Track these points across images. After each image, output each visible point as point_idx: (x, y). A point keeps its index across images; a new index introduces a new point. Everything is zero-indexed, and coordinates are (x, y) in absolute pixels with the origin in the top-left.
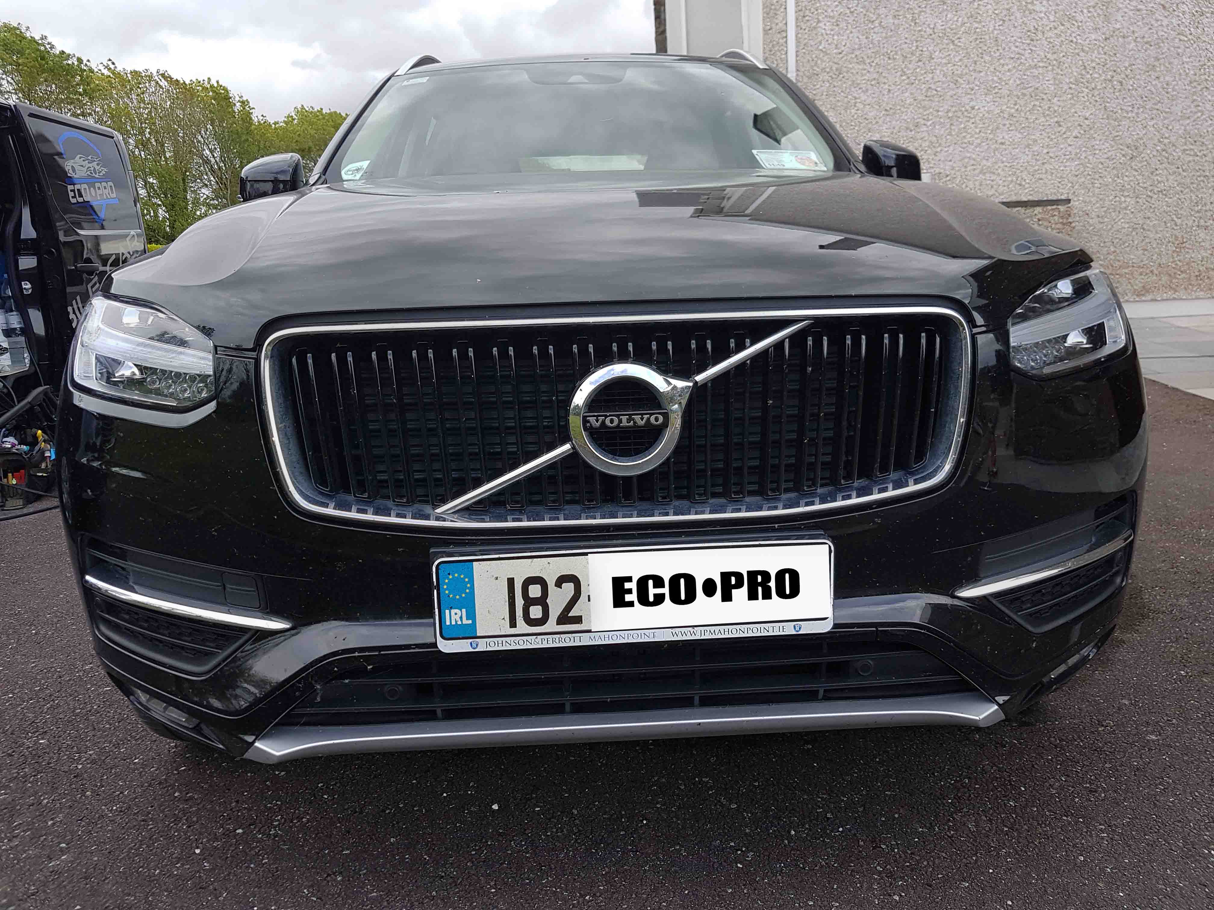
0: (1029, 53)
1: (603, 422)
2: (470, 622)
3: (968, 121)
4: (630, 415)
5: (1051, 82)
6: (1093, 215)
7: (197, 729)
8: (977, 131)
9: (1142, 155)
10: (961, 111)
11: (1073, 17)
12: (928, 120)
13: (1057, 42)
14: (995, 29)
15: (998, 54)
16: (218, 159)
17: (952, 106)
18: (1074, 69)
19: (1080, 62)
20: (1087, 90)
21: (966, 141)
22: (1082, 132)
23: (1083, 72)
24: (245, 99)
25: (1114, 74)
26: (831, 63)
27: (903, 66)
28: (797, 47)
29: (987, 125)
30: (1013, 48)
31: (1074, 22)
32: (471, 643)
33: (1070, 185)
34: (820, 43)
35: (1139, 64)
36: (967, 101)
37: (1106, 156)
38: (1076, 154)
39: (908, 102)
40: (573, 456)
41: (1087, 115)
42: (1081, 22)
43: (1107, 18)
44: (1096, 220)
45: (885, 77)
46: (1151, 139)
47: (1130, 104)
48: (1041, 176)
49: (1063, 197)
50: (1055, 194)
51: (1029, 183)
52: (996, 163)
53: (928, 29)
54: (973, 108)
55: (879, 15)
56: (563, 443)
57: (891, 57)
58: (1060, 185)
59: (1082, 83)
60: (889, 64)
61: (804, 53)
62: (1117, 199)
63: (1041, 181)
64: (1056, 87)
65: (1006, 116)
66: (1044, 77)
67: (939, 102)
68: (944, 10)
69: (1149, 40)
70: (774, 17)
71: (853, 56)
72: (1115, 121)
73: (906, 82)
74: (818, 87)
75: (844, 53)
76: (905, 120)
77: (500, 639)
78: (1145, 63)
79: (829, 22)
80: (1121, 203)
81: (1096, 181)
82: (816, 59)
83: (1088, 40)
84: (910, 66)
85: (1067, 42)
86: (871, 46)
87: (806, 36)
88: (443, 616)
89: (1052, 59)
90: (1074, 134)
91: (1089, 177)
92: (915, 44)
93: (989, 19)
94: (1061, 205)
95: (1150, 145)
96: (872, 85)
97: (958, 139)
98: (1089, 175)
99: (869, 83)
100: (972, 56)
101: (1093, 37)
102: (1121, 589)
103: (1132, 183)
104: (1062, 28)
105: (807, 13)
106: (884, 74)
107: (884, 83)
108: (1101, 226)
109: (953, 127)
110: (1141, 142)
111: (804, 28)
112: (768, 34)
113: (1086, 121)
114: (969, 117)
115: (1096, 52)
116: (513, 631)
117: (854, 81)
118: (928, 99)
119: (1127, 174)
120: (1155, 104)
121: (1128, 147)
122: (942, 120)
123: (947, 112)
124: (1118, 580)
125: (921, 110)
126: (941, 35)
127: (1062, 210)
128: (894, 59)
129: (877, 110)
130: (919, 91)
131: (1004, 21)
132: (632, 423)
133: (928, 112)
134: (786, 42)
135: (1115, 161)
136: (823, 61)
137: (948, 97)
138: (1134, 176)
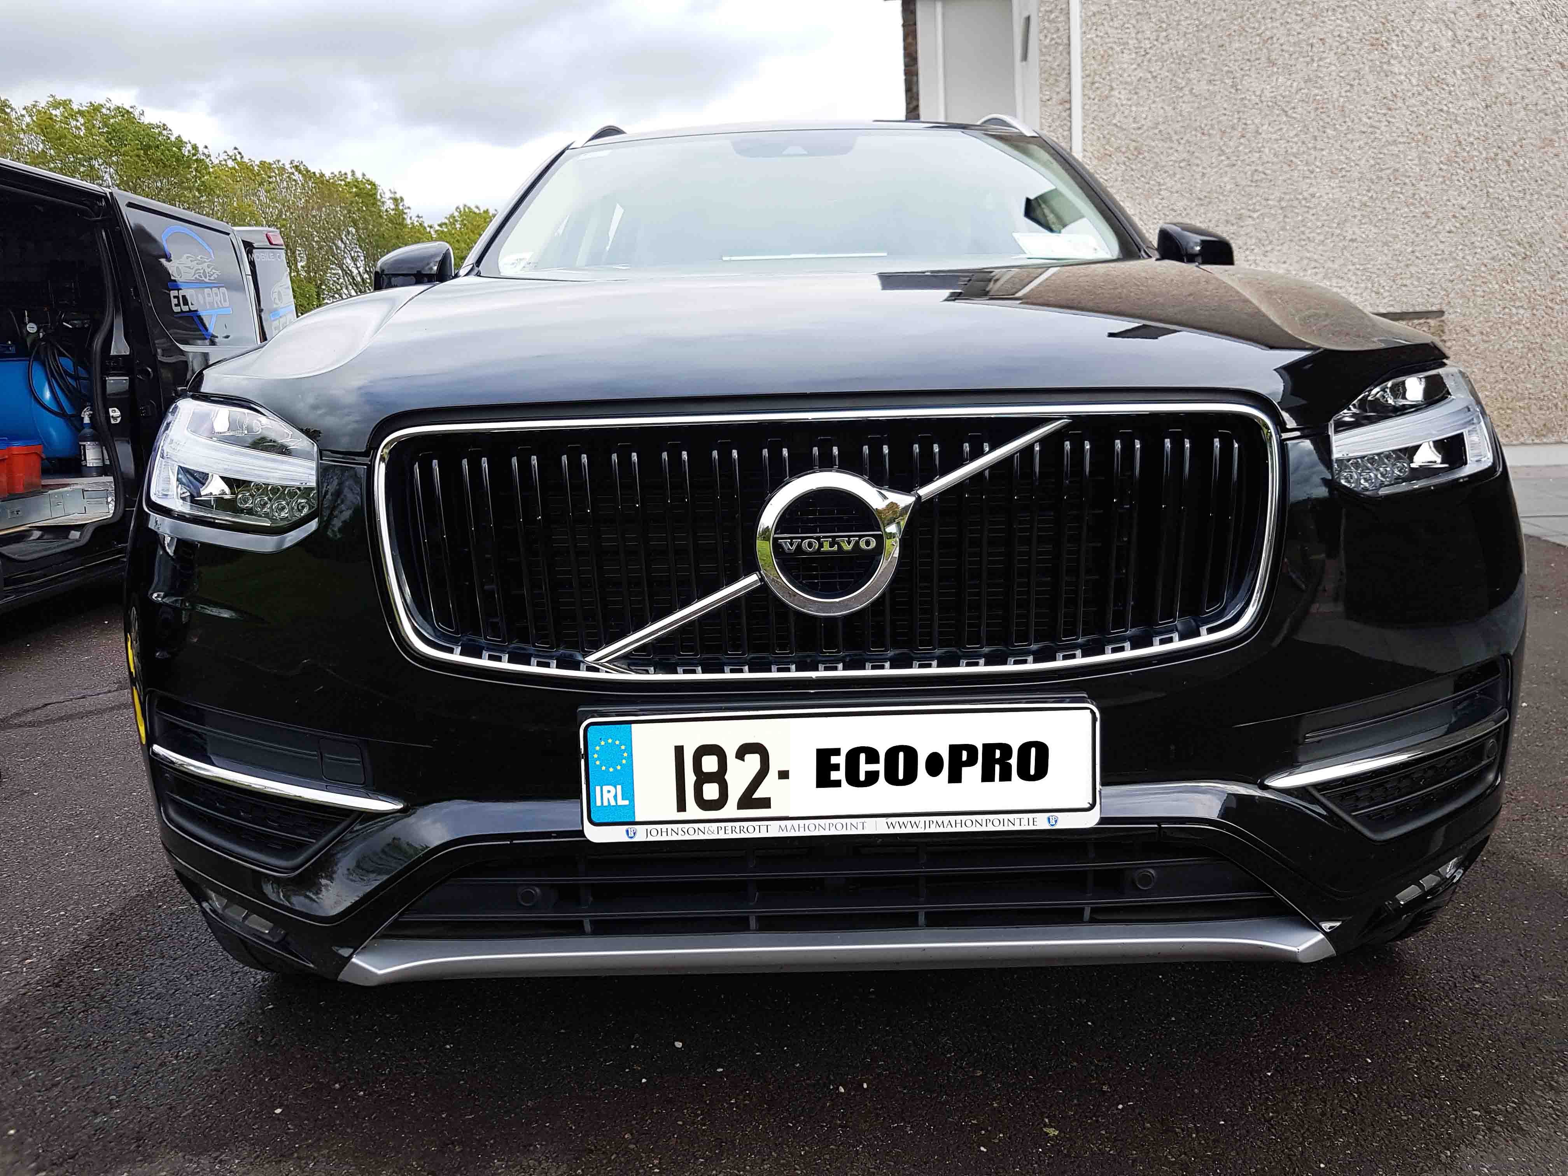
0: (1386, 126)
1: (799, 546)
2: (626, 802)
3: (1308, 212)
4: (834, 537)
5: (1416, 162)
6: (1475, 331)
7: (283, 944)
8: (1319, 224)
9: (1539, 254)
10: (1297, 199)
11: (1443, 79)
12: (1255, 211)
13: (1422, 111)
14: (1341, 96)
15: (1345, 127)
16: (361, 270)
17: (1285, 193)
18: (1446, 146)
19: (1454, 136)
20: (1463, 172)
21: (1303, 237)
22: (1458, 225)
23: (1458, 149)
24: (398, 196)
25: (1499, 151)
26: (1127, 141)
27: (1222, 143)
28: (1084, 120)
29: (1332, 217)
30: (1365, 120)
31: (1444, 86)
32: (627, 831)
33: (1443, 293)
34: (1114, 115)
35: (1531, 138)
36: (1305, 187)
37: (1489, 255)
38: (1451, 253)
39: (1228, 187)
40: (762, 591)
41: (1465, 203)
42: (1453, 86)
43: (1487, 80)
44: (1479, 337)
45: (1197, 158)
46: (1551, 233)
47: (1520, 189)
48: (1405, 282)
49: (1434, 309)
50: (1423, 304)
51: (1389, 291)
52: (1344, 265)
53: (1253, 97)
54: (1313, 196)
55: (1189, 80)
56: (747, 574)
57: (1206, 132)
58: (1430, 293)
59: (1456, 162)
60: (1202, 141)
61: (1093, 129)
62: (1507, 310)
63: (1404, 288)
64: (1422, 168)
65: (1357, 205)
66: (1406, 156)
67: (1269, 188)
68: (1273, 73)
69: (1544, 107)
70: (1053, 84)
71: (1156, 131)
72: (1502, 210)
73: (1225, 163)
74: (1111, 170)
75: (1145, 128)
76: (1225, 211)
77: (664, 827)
78: (1540, 138)
79: (1125, 89)
80: (1511, 316)
81: (1478, 288)
82: (1108, 136)
83: (1463, 109)
84: (1231, 143)
85: (1436, 110)
86: (1180, 118)
87: (1096, 108)
88: (592, 794)
89: (1416, 132)
90: (1447, 228)
91: (1468, 283)
92: (1236, 116)
93: (1332, 83)
94: (1431, 318)
95: (1549, 241)
96: (1181, 167)
97: (1294, 234)
98: (1468, 280)
99: (1177, 165)
100: (1311, 130)
101: (1470, 105)
102: (1494, 788)
103: (1526, 291)
104: (1429, 93)
105: (1097, 78)
106: (1196, 154)
107: (1198, 165)
108: (1486, 345)
109: (1287, 220)
110: (1537, 238)
111: (1092, 97)
112: (1046, 106)
113: (1462, 211)
114: (1308, 207)
115: (1473, 123)
116: (682, 816)
117: (1157, 163)
118: (1254, 184)
119: (1519, 278)
120: (1554, 189)
121: (1519, 244)
122: (1273, 212)
123: (1280, 201)
124: (1491, 777)
125: (1245, 199)
126: (1270, 104)
127: (1432, 325)
128: (1209, 135)
129: (1188, 199)
130: (1242, 174)
131: (1352, 85)
132: (836, 548)
133: (1254, 201)
134: (1070, 116)
135: (1502, 262)
136: (1116, 138)
137: (1280, 182)
138: (1529, 282)
